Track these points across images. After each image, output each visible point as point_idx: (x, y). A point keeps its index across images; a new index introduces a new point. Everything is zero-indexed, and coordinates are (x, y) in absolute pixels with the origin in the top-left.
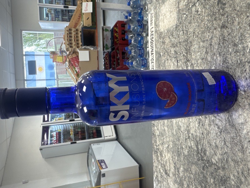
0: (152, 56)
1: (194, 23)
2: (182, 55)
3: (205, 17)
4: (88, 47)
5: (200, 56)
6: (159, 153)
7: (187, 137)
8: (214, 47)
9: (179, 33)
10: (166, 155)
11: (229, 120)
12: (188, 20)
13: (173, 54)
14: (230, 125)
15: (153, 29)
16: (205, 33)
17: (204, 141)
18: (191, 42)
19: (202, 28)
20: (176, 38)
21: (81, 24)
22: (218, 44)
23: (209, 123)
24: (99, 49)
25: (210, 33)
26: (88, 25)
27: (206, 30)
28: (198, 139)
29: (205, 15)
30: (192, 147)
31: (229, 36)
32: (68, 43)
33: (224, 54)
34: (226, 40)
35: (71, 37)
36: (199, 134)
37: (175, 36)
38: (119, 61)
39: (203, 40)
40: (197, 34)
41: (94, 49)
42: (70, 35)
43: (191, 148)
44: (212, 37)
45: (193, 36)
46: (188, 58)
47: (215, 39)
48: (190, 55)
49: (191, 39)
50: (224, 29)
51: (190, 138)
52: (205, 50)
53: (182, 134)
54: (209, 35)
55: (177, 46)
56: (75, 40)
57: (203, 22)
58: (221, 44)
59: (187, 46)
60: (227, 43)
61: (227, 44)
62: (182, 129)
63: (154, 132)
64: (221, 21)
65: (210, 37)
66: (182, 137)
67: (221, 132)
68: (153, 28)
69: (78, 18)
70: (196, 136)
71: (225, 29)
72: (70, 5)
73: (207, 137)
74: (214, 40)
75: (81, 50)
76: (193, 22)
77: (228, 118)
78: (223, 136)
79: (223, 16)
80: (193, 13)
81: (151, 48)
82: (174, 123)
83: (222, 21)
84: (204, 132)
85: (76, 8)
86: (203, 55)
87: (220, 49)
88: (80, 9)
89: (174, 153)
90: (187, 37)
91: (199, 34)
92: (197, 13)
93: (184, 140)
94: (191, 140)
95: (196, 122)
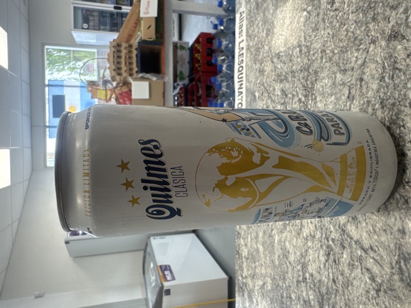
0: (240, 97)
1: (325, 29)
2: (296, 99)
3: (350, 15)
4: (148, 76)
5: (335, 103)
6: (247, 293)
7: (301, 277)
8: (370, 85)
9: (293, 53)
10: (259, 301)
11: (400, 269)
12: (312, 23)
13: (278, 96)
14: (402, 280)
15: (243, 45)
16: (347, 51)
17: (338, 298)
18: (316, 72)
19: (341, 41)
20: (284, 63)
21: (139, 35)
22: (378, 78)
23: (349, 262)
24: (166, 79)
25: (361, 52)
26: (149, 38)
27: (351, 45)
28: (324, 290)
29: (349, 10)
30: (310, 303)
31: (408, 60)
32: (114, 67)
33: (394, 105)
34: (400, 70)
35: (119, 57)
36: (326, 280)
37: (284, 58)
38: (201, 101)
39: (342, 68)
40: (331, 54)
41: (158, 79)
42: (119, 54)
43: (308, 303)
44: (365, 61)
45: (322, 58)
46: (309, 107)
47: (373, 66)
48: (312, 100)
49: (316, 65)
50: (397, 42)
51: (307, 283)
52: (347, 92)
53: (290, 268)
54: (357, 57)
55: (286, 78)
56: (126, 63)
57: (345, 27)
58: (386, 79)
59: (306, 81)
60: (403, 78)
61: (402, 80)
62: (292, 258)
63: (239, 249)
64: (389, 22)
65: (360, 62)
66: (290, 275)
67: (378, 291)
68: (243, 41)
69: (134, 27)
70: (320, 281)
71: (399, 41)
72: (124, 5)
73: (343, 291)
74: (368, 70)
75: (136, 79)
76: (321, 26)
77: (398, 262)
78: (384, 302)
79: (395, 9)
80: (323, 7)
81: (239, 82)
82: (276, 241)
83: (392, 23)
84: (337, 278)
85: (131, 10)
86: (341, 102)
87: (382, 90)
88: (137, 11)
89: (274, 304)
90: (309, 60)
91: (335, 54)
92: (331, 7)
93: (295, 283)
94: (308, 287)
95: (321, 250)
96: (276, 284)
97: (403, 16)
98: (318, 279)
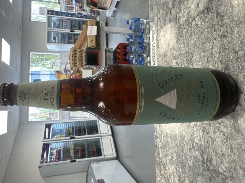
1: (195, 35)
3: (205, 29)
4: (91, 66)
5: (202, 65)
6: (163, 166)
7: (192, 146)
8: (215, 55)
9: (180, 46)
10: (170, 167)
11: (234, 126)
12: (189, 33)
13: (174, 65)
14: (236, 131)
15: (155, 45)
16: (205, 43)
17: (210, 149)
18: (192, 53)
19: (202, 40)
20: (177, 51)
21: (86, 45)
22: (218, 53)
23: (213, 131)
25: (210, 43)
26: (92, 47)
27: (206, 41)
30: (197, 157)
31: (229, 45)
32: (72, 62)
33: (225, 62)
34: (226, 49)
35: (75, 57)
36: (204, 143)
37: (176, 49)
39: (204, 50)
40: (198, 45)
41: (97, 68)
42: (75, 55)
43: (196, 158)
44: (213, 47)
45: (194, 47)
47: (216, 48)
48: (191, 65)
49: (192, 50)
51: (194, 148)
52: (206, 60)
54: (209, 45)
55: (178, 57)
56: (79, 60)
57: (203, 34)
58: (222, 52)
59: (188, 57)
61: (227, 52)
62: (186, 139)
63: (157, 144)
64: (221, 31)
65: (211, 47)
66: (186, 148)
67: (226, 139)
68: (155, 43)
69: (83, 41)
70: (201, 145)
71: (225, 38)
72: (76, 30)
73: (212, 145)
74: (214, 50)
75: (85, 69)
76: (193, 34)
77: (233, 124)
78: (229, 143)
79: (222, 27)
80: (193, 27)
82: (177, 134)
84: (209, 141)
85: (82, 32)
86: (204, 64)
87: (221, 57)
88: (85, 32)
89: (178, 165)
90: (188, 48)
91: (200, 45)
92: (197, 27)
93: (189, 150)
94: (195, 149)
95: (200, 130)
96: (179, 155)
97: (226, 29)
98: (200, 144)
